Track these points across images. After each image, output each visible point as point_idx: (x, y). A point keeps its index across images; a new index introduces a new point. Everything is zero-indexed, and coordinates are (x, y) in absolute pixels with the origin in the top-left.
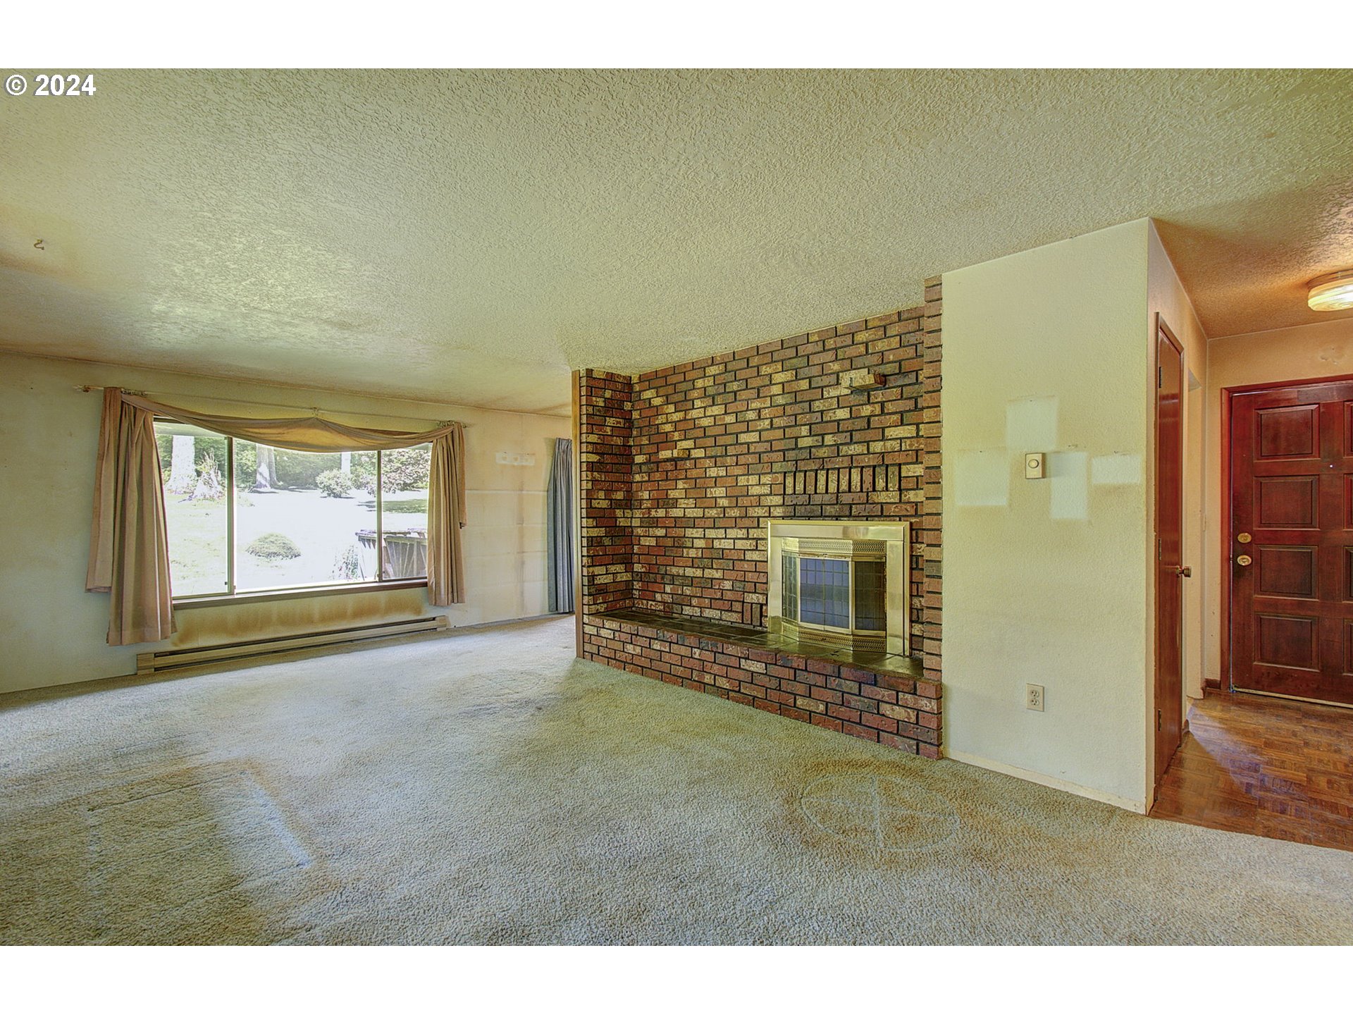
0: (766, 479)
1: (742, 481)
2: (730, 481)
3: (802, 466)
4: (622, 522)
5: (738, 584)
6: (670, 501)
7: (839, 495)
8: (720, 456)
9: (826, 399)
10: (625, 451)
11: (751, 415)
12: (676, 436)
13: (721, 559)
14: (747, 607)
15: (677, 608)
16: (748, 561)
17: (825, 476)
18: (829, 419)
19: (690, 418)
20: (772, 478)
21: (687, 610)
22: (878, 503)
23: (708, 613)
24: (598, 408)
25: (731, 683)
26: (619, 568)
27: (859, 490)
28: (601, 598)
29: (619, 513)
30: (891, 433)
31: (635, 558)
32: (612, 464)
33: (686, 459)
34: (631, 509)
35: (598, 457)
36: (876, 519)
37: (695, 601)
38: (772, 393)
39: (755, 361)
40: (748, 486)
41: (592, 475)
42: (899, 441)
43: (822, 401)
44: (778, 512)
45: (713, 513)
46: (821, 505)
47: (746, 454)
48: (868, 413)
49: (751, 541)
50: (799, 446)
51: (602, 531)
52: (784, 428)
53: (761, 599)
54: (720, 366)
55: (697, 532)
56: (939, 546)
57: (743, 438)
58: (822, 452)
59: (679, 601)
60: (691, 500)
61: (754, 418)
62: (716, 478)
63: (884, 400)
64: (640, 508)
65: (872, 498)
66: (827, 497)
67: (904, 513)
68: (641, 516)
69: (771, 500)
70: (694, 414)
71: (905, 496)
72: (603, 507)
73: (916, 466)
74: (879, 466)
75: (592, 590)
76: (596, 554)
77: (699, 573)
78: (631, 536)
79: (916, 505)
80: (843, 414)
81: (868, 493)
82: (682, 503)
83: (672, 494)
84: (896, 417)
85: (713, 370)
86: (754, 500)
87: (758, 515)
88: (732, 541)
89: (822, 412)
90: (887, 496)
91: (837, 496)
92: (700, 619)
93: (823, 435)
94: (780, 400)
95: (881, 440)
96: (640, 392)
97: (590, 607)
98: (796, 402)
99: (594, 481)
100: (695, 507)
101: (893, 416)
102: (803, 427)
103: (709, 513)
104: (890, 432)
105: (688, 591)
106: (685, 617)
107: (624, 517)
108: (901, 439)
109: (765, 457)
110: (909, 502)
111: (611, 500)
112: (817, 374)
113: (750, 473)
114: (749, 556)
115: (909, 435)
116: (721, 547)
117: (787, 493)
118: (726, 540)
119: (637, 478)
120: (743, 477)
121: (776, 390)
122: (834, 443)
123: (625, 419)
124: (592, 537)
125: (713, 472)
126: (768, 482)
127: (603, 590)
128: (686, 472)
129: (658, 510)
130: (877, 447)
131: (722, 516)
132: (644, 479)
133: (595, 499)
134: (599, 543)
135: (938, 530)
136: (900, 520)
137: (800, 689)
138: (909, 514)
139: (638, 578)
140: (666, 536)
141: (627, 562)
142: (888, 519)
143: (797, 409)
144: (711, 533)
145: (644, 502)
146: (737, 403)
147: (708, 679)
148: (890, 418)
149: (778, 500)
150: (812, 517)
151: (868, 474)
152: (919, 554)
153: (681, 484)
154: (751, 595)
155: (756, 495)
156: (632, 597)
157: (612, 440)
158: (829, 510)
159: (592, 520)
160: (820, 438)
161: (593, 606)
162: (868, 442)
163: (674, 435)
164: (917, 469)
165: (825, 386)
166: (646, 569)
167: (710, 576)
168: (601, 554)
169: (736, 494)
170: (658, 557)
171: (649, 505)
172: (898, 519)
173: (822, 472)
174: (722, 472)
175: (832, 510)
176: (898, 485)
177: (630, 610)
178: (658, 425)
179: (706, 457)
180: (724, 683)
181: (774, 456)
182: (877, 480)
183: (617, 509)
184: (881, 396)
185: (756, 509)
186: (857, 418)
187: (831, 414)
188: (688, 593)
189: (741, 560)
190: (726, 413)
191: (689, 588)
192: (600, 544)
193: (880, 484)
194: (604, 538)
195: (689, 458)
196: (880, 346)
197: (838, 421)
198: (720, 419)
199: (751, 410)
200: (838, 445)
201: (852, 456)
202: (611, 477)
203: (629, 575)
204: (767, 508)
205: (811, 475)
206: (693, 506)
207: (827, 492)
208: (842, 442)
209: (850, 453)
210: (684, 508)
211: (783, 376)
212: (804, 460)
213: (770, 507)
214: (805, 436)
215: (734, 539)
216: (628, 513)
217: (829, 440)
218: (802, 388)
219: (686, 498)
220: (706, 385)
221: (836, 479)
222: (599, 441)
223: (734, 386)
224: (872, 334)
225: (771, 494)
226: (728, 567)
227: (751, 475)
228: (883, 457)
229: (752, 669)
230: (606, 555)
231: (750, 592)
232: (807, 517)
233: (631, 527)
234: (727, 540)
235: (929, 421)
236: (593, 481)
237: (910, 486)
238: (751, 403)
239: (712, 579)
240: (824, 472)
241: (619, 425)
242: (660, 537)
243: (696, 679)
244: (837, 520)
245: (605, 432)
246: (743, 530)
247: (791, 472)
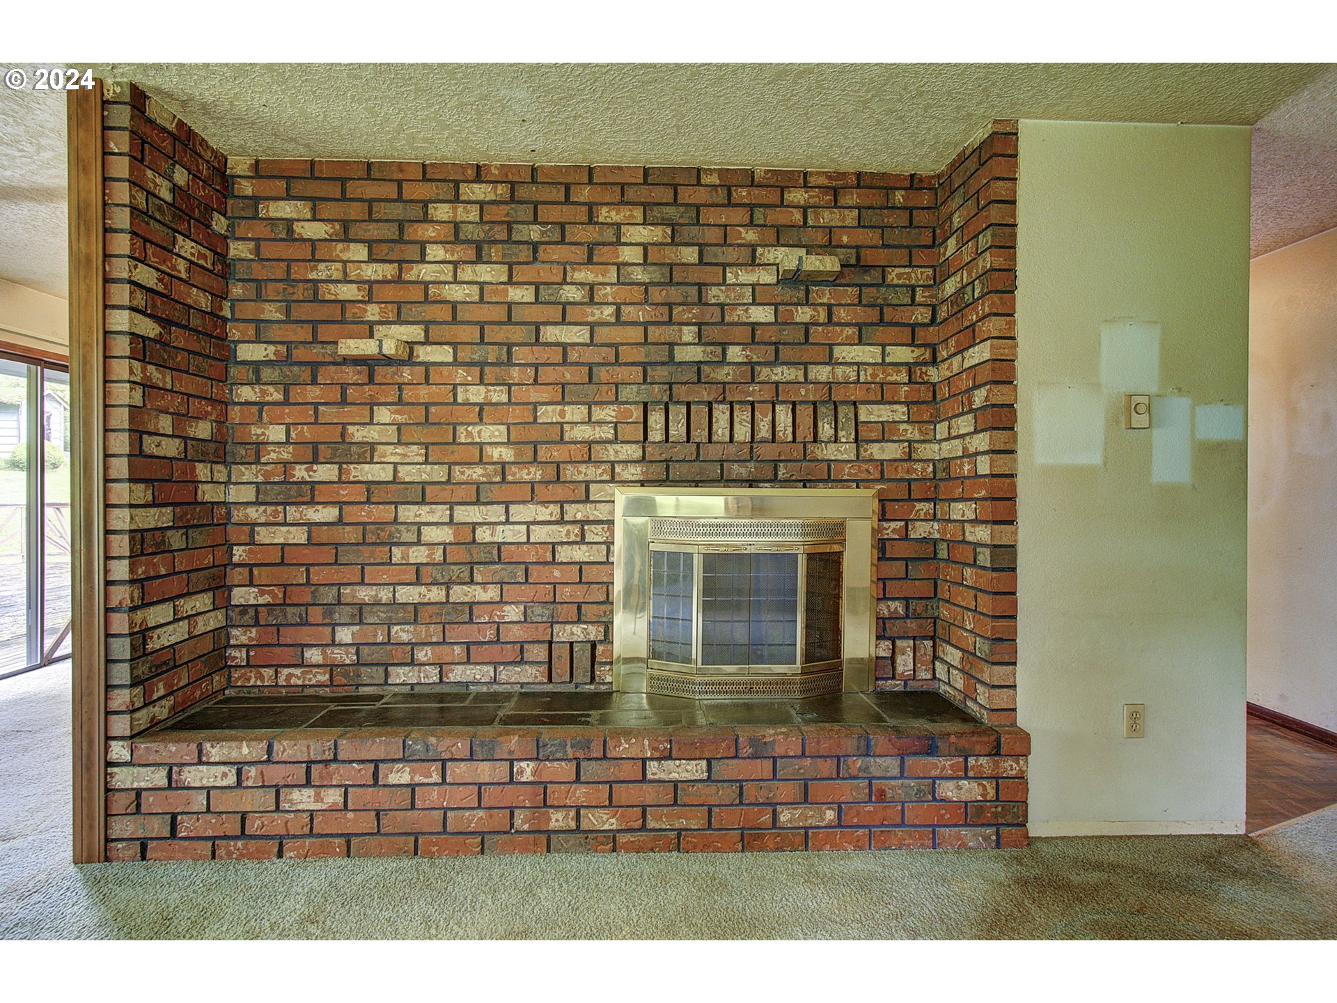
0: (607, 413)
1: (548, 414)
2: (516, 414)
3: (681, 392)
4: (208, 493)
5: (538, 610)
6: (354, 448)
7: (755, 446)
8: (492, 364)
9: (729, 285)
10: (216, 327)
11: (571, 293)
12: (372, 312)
13: (495, 563)
14: (561, 653)
15: (370, 675)
16: (562, 563)
17: (728, 413)
18: (736, 319)
19: (413, 278)
20: (619, 411)
21: (401, 675)
22: (823, 460)
23: (458, 674)
24: (157, 202)
25: (623, 816)
26: (202, 602)
27: (790, 438)
28: (161, 685)
29: (202, 471)
30: (844, 354)
31: (237, 575)
32: (190, 352)
33: (402, 363)
34: (224, 462)
35: (158, 329)
36: (821, 485)
37: (421, 655)
38: (620, 260)
39: (584, 194)
40: (562, 424)
41: (144, 370)
42: (855, 368)
43: (723, 288)
44: (634, 472)
45: (477, 473)
46: (721, 462)
47: (558, 364)
48: (806, 319)
49: (568, 527)
50: (677, 360)
51: (162, 517)
52: (646, 325)
53: (594, 632)
54: (500, 187)
55: (432, 512)
56: (1011, 523)
57: (551, 333)
58: (723, 374)
59: (378, 655)
60: (415, 448)
61: (578, 299)
62: (481, 406)
63: (833, 302)
64: (258, 462)
65: (812, 452)
66: (732, 449)
67: (864, 476)
68: (260, 479)
69: (617, 452)
70: (425, 272)
71: (866, 450)
72: (169, 455)
73: (881, 406)
74: (824, 402)
75: (143, 669)
76: (152, 574)
77: (436, 594)
78: (225, 524)
79: (882, 465)
80: (762, 314)
81: (805, 444)
82: (391, 454)
83: (358, 434)
84: (849, 331)
85: (479, 191)
86: (578, 452)
87: (587, 478)
88: (525, 527)
89: (722, 306)
90: (838, 450)
91: (752, 448)
92: (438, 689)
93: (724, 346)
94: (639, 275)
95: (827, 364)
96: (256, 200)
97: (137, 715)
98: (671, 283)
99: (147, 386)
100: (426, 462)
101: (847, 329)
102: (684, 328)
103: (463, 473)
104: (841, 352)
105: (403, 634)
106: (396, 689)
107: (212, 482)
108: (858, 364)
109: (603, 374)
110: (871, 460)
111: (185, 439)
112: (714, 241)
113: (566, 399)
114: (564, 554)
115: (871, 361)
116: (495, 539)
117: (650, 438)
118: (508, 527)
119: (247, 393)
120: (550, 408)
121: (630, 254)
122: (745, 360)
123: (216, 253)
124: (142, 531)
125: (476, 394)
126: (609, 419)
127: (165, 663)
128: (400, 390)
129: (315, 467)
130: (822, 373)
131: (498, 479)
132: (269, 399)
133: (150, 434)
134: (158, 545)
135: (1010, 499)
136: (858, 487)
137: (785, 791)
138: (872, 477)
139: (247, 619)
140: (340, 521)
141: (219, 587)
142: (840, 485)
143: (674, 294)
144: (467, 514)
145: (271, 448)
146: (538, 265)
147: (558, 820)
148: (842, 331)
149: (633, 451)
150: (701, 481)
151: (805, 413)
152: (886, 537)
153: (383, 415)
154: (568, 627)
155: (581, 442)
156: (226, 666)
157: (189, 295)
158: (737, 470)
159: (142, 486)
160: (719, 350)
161: (144, 711)
162: (806, 364)
163: (366, 311)
164: (883, 412)
165: (730, 265)
166: (274, 596)
167: (467, 599)
168: (163, 571)
169: (533, 439)
170: (312, 569)
171: (286, 456)
172: (855, 485)
173: (721, 407)
174: (499, 395)
175: (743, 470)
176: (854, 433)
177: (221, 697)
178: (315, 282)
179: (456, 363)
180: (604, 821)
181: (622, 373)
182: (820, 424)
183: (200, 461)
184: (828, 295)
185: (583, 468)
186: (786, 324)
187: (740, 311)
188: (405, 637)
189: (546, 563)
190: (510, 281)
191: (407, 627)
192: (162, 549)
193: (826, 430)
194: (169, 533)
195: (410, 361)
196: (828, 218)
197: (754, 326)
198: (495, 292)
199: (572, 283)
200: (752, 365)
201: (777, 383)
202: (189, 384)
203: (220, 615)
204: (607, 467)
205: (700, 412)
206: (421, 459)
207: (731, 440)
208: (761, 360)
209: (775, 378)
210: (395, 464)
211: (645, 232)
212: (686, 383)
213: (613, 464)
214: (690, 344)
215: (528, 524)
216: (220, 473)
217: (735, 353)
218: (684, 261)
219: (399, 443)
220: (459, 219)
221: (749, 419)
222: (160, 288)
223: (535, 233)
224: (814, 197)
225: (615, 440)
226: (515, 576)
227: (569, 403)
228: (830, 389)
229: (675, 776)
230: (175, 573)
231: (568, 623)
232: (694, 481)
233: (224, 503)
234: (511, 527)
235: (999, 335)
236: (144, 385)
237: (873, 435)
238: (574, 270)
239: (471, 605)
240: (725, 407)
241: (202, 262)
242: (317, 524)
243: (526, 827)
244: (751, 486)
245: (174, 268)
246: (552, 507)
247: (658, 403)
